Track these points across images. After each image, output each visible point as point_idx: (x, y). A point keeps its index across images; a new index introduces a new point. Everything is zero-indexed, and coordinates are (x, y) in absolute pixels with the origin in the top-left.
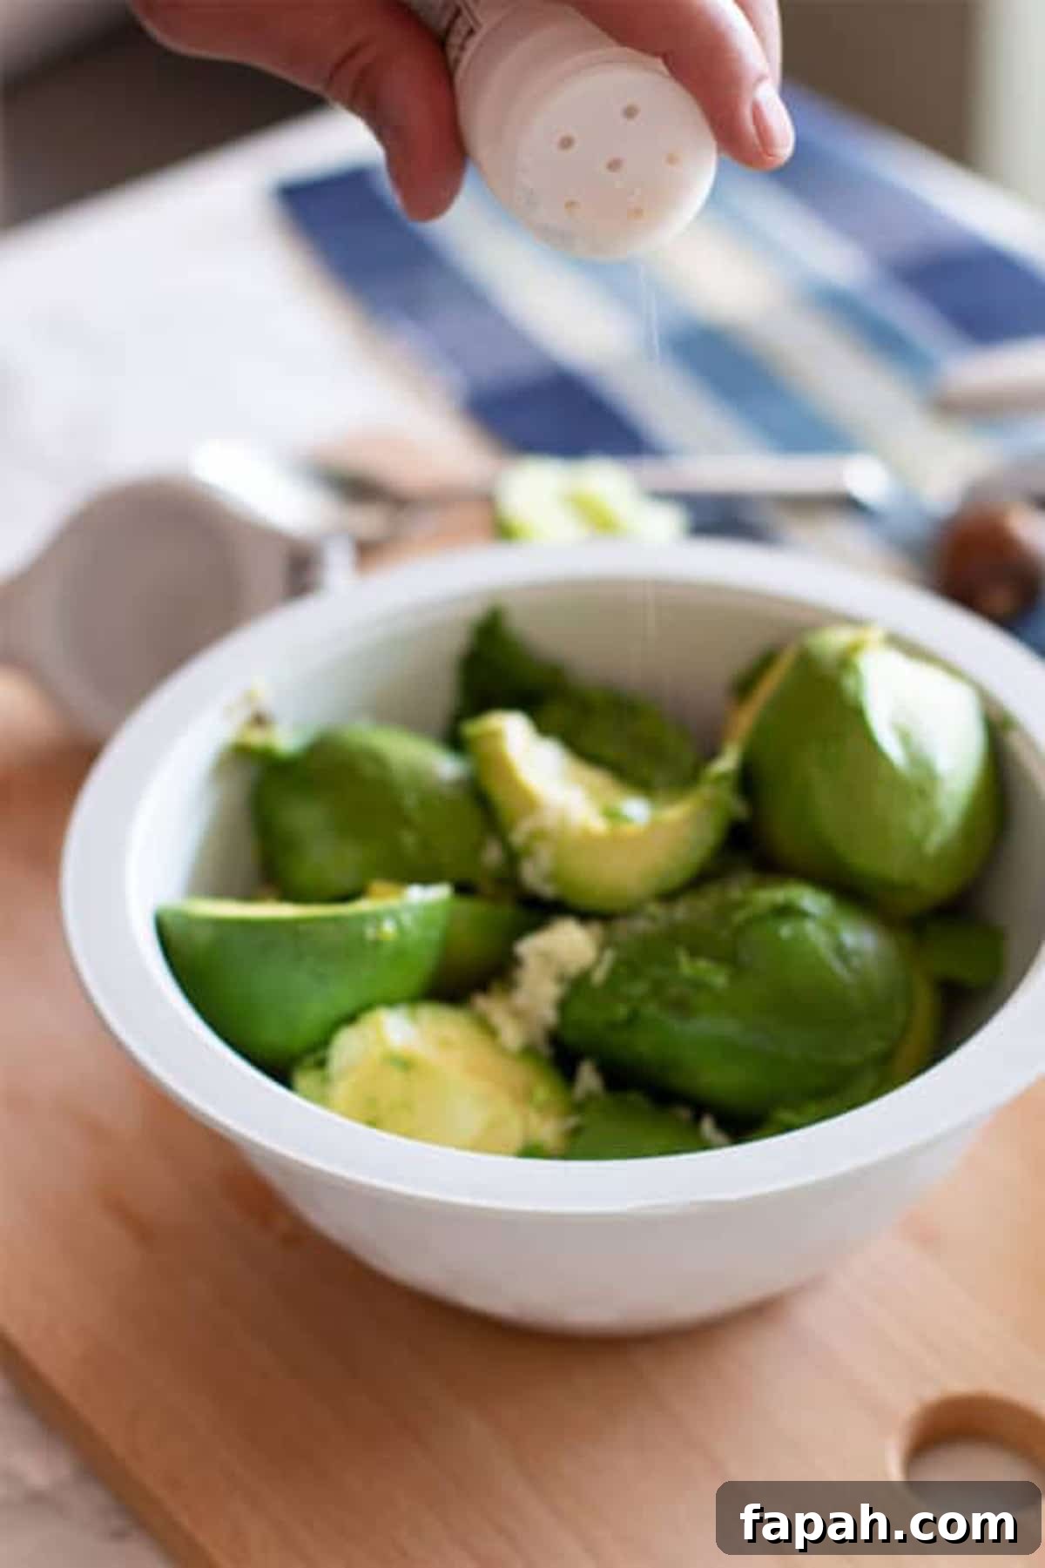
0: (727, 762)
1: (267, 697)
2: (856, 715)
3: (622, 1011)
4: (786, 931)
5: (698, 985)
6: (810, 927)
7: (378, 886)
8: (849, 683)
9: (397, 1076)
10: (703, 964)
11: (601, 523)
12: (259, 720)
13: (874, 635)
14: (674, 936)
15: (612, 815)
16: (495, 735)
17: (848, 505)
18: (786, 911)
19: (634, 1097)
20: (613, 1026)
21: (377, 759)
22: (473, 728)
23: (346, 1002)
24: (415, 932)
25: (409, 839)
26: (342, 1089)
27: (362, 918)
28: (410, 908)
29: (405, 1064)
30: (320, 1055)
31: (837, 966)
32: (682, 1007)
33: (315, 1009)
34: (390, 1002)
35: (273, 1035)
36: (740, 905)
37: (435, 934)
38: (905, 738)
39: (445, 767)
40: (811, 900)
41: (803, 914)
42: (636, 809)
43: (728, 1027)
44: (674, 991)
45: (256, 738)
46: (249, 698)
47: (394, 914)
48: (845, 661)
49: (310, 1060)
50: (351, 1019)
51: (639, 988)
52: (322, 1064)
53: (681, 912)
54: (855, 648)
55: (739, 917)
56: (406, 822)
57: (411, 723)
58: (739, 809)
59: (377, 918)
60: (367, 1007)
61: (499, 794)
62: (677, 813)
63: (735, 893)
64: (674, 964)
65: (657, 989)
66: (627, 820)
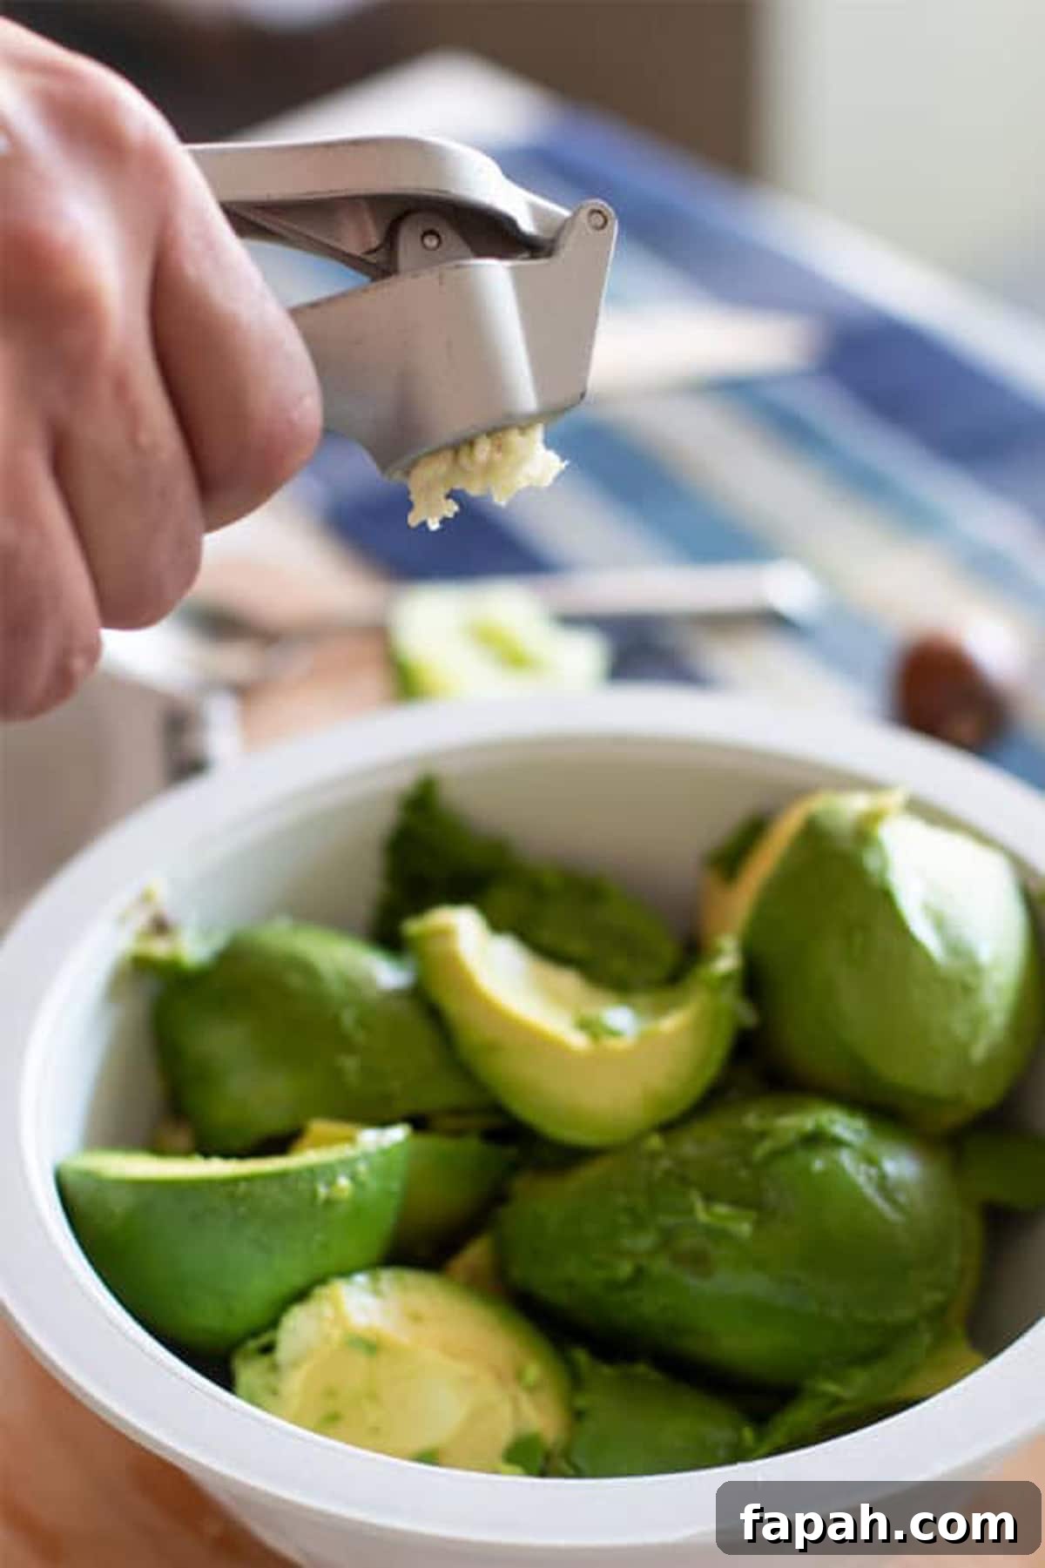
0: (726, 961)
1: (166, 898)
2: (884, 898)
3: (625, 1269)
4: (818, 1165)
5: (717, 1235)
6: (846, 1159)
7: (318, 1127)
8: (871, 862)
9: (361, 1360)
10: (721, 1209)
11: (513, 659)
12: (160, 927)
13: (894, 800)
14: (681, 1178)
15: (587, 1026)
16: (445, 934)
17: (773, 621)
18: (817, 1140)
19: (641, 1369)
20: (614, 1286)
21: (307, 969)
22: (413, 927)
23: (297, 1280)
24: (373, 1185)
25: (350, 1064)
26: (294, 1383)
27: (311, 1174)
28: (366, 1156)
29: (371, 1346)
30: (264, 1339)
31: (880, 1202)
32: (698, 1262)
33: (259, 1287)
34: (346, 1273)
35: (207, 1318)
36: (762, 1135)
37: (395, 1186)
38: (940, 924)
39: (387, 974)
40: (843, 1125)
41: (837, 1143)
42: (620, 1018)
43: (755, 1284)
44: (687, 1242)
45: (159, 949)
46: (146, 898)
47: (348, 1164)
48: (864, 834)
49: (252, 1345)
50: (301, 1295)
51: (645, 1241)
52: (268, 1349)
53: (688, 1146)
54: (874, 818)
55: (761, 1150)
56: (345, 1044)
57: (334, 921)
58: (748, 1017)
59: (327, 1172)
60: (322, 1280)
61: (453, 1006)
62: (673, 1023)
63: (751, 1120)
64: (690, 1211)
65: (667, 1238)
66: (614, 1033)
